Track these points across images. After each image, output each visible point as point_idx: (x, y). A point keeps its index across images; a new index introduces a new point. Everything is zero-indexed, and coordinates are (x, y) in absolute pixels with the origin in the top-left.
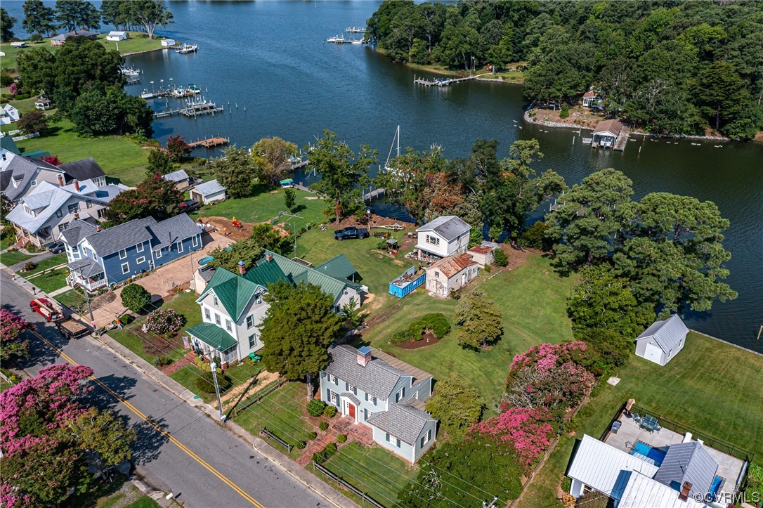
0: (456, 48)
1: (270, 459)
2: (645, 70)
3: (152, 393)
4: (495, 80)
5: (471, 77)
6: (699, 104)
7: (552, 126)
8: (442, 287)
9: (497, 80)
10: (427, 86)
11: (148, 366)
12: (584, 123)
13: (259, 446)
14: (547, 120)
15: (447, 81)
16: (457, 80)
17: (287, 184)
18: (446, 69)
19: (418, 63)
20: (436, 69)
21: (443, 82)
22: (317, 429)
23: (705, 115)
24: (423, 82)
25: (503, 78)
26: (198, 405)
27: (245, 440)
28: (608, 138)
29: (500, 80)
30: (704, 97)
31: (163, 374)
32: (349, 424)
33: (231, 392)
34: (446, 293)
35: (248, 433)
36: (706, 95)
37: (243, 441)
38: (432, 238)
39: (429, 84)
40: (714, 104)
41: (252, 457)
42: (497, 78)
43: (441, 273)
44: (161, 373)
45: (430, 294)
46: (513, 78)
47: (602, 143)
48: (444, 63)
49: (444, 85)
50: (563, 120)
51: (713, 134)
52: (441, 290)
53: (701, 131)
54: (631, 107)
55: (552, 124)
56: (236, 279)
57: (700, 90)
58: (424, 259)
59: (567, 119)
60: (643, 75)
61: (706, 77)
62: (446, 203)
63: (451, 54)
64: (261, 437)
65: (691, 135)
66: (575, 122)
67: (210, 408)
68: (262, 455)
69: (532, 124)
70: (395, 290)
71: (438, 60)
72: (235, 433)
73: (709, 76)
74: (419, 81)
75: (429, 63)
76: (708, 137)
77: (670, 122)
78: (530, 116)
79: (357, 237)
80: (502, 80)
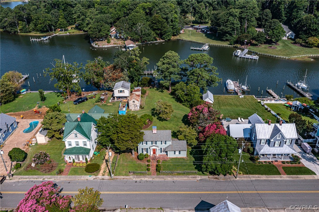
0: (44, 23)
1: (143, 179)
2: (133, 21)
3: (69, 184)
4: (66, 34)
5: (54, 35)
6: (154, 30)
7: (107, 47)
8: (137, 106)
9: (67, 34)
10: (39, 41)
11: (53, 176)
12: (117, 44)
13: (134, 178)
14: (103, 45)
15: (47, 38)
16: (50, 36)
17: (23, 92)
18: (40, 33)
19: (25, 32)
20: (35, 34)
21: (46, 38)
22: (147, 163)
23: (157, 34)
24: (35, 40)
25: (69, 33)
26: (94, 178)
27: (126, 179)
28: (131, 47)
29: (68, 34)
30: (155, 28)
31: (65, 176)
32: (155, 157)
33: (102, 168)
34: (138, 108)
35: (125, 176)
36: (155, 27)
37: (127, 180)
38: (121, 91)
39: (40, 40)
40: (158, 29)
41: (136, 182)
42: (66, 33)
43: (135, 101)
44: (62, 176)
45: (133, 110)
46: (73, 32)
47: (130, 49)
48: (37, 30)
49: (46, 40)
50: (109, 44)
51: (159, 40)
52: (136, 108)
53: (156, 40)
54: (133, 35)
55: (106, 46)
56: (79, 124)
57: (153, 25)
58: (118, 100)
59: (111, 43)
60: (132, 23)
61: (154, 21)
62: (117, 77)
63: (42, 26)
64: (131, 175)
65: (154, 41)
66: (114, 44)
67: (100, 176)
68: (138, 179)
69: (98, 47)
70: (121, 113)
71: (34, 30)
72: (120, 179)
73: (154, 20)
74: (33, 39)
75: (30, 32)
76: (158, 41)
77: (147, 38)
78: (96, 45)
79: (84, 101)
80: (69, 34)
